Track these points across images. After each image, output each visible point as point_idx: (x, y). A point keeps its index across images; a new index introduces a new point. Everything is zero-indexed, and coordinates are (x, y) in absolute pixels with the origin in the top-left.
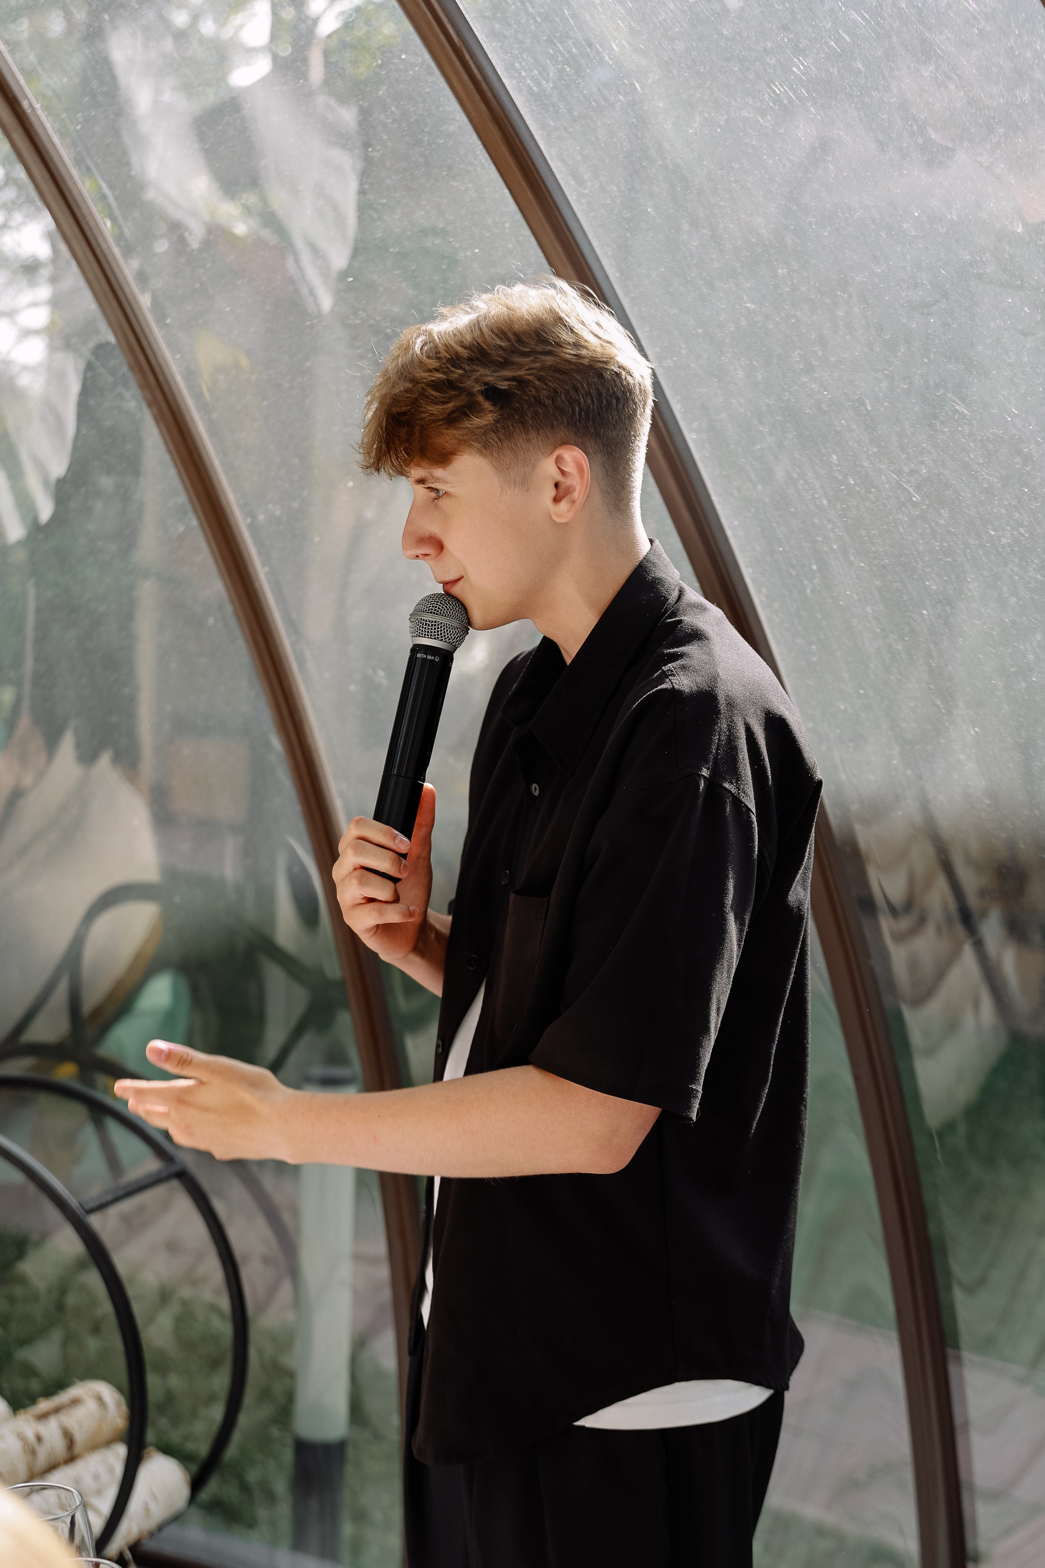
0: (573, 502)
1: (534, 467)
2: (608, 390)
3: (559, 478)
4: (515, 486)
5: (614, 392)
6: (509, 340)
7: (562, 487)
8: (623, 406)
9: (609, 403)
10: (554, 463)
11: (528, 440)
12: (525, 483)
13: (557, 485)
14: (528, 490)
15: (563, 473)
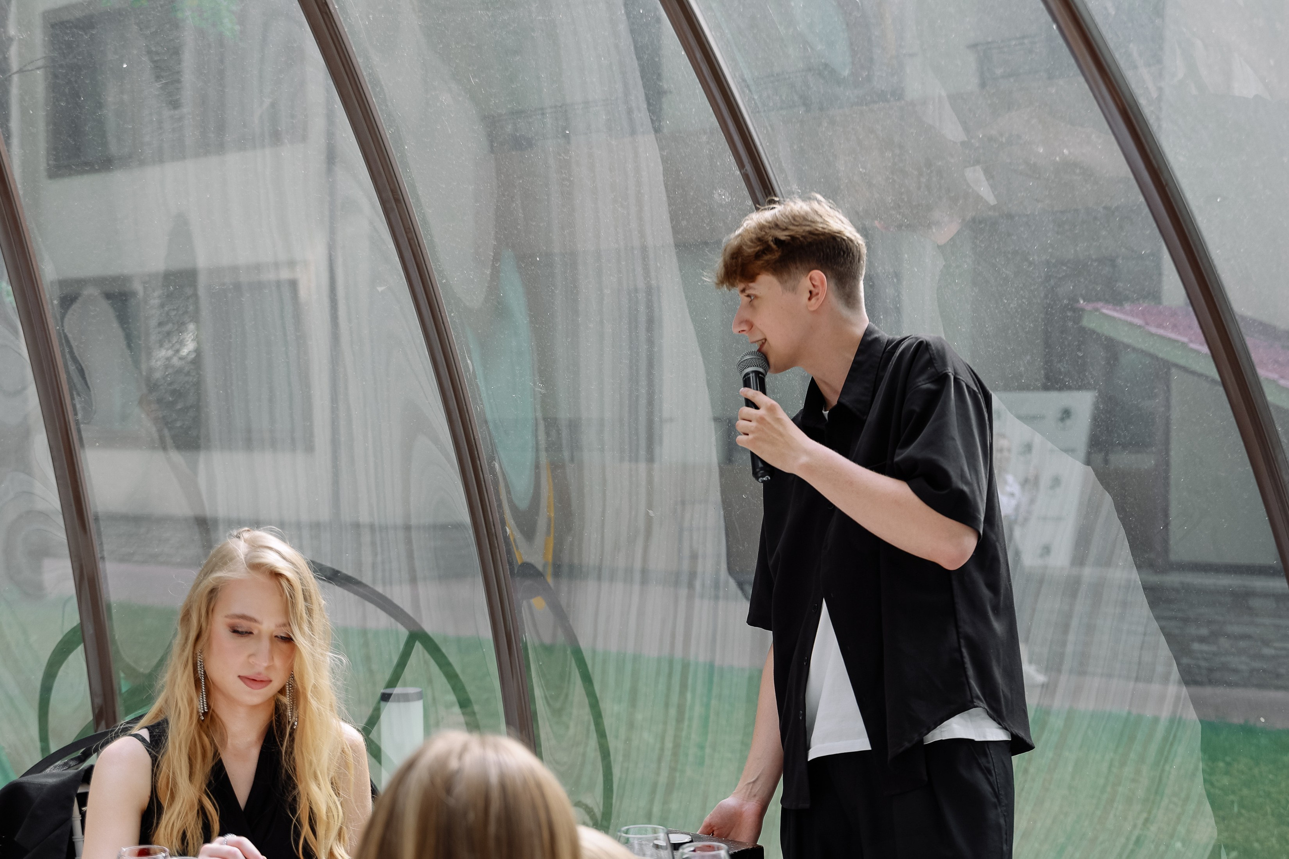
0: (818, 299)
1: (799, 282)
2: (838, 246)
3: (812, 288)
4: (789, 290)
5: (841, 248)
6: (789, 218)
7: (814, 293)
8: (847, 255)
9: (839, 253)
10: (809, 280)
11: (797, 268)
12: (794, 289)
13: (811, 292)
14: (796, 293)
15: (814, 286)
